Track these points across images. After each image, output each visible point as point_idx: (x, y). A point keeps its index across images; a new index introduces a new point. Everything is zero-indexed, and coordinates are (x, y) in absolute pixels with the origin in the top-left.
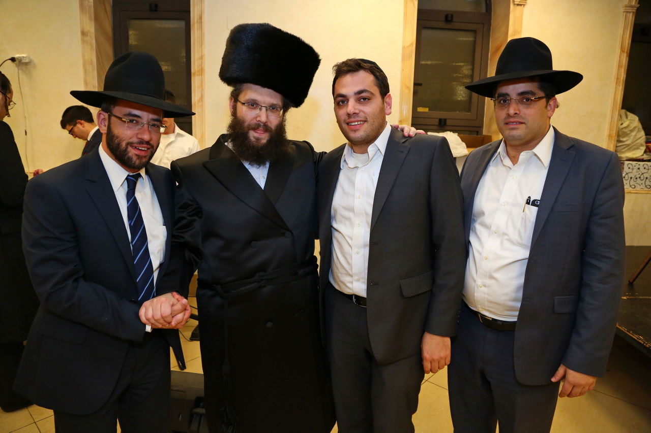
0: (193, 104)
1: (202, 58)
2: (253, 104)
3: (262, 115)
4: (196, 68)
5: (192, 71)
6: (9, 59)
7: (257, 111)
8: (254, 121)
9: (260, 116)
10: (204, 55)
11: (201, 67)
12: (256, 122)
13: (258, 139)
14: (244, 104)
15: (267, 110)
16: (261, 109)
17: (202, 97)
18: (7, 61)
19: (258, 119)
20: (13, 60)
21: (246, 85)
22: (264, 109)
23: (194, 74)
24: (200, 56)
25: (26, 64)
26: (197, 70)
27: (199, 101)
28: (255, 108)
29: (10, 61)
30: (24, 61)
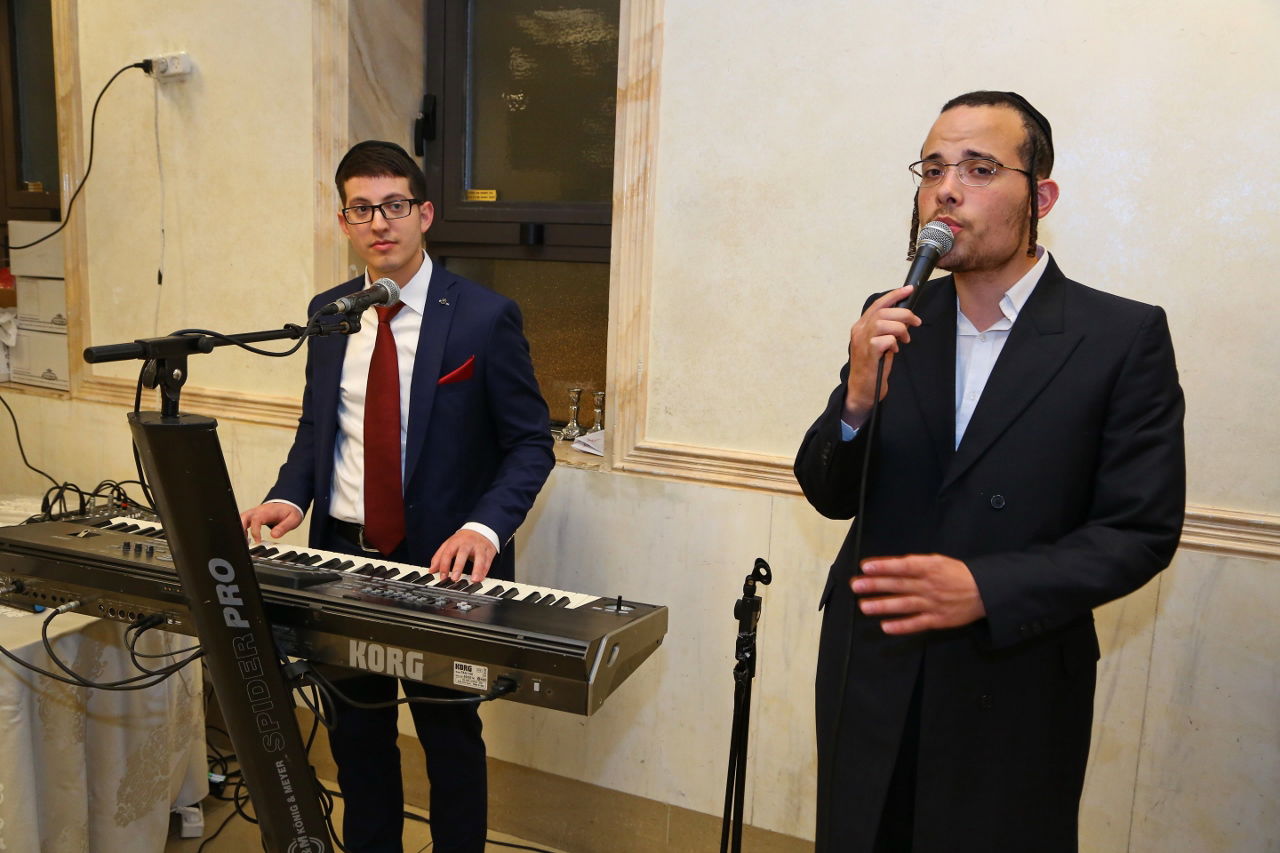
0: (614, 199)
1: (650, 36)
4: (631, 72)
5: (620, 84)
6: (137, 65)
10: (660, 26)
11: (647, 70)
17: (644, 178)
20: (147, 66)
23: (625, 95)
24: (648, 29)
25: (181, 78)
26: (633, 81)
27: (634, 191)
29: (140, 71)
30: (172, 70)
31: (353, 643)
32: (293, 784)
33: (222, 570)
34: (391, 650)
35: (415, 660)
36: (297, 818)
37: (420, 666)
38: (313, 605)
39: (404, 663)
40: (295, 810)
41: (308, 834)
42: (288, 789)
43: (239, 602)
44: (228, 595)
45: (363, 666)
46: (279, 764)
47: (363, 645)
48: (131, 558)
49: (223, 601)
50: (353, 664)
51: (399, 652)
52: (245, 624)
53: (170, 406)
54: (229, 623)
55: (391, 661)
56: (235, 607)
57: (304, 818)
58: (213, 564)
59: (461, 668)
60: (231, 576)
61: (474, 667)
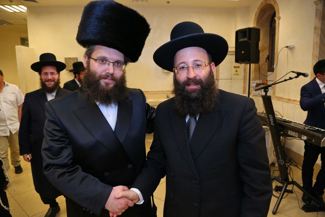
2: (103, 60)
3: (110, 69)
6: (285, 47)
7: (107, 66)
8: (104, 73)
9: (108, 70)
12: (106, 74)
13: (107, 84)
14: (96, 60)
15: (113, 65)
16: (109, 64)
18: (283, 49)
19: (107, 72)
20: (287, 47)
21: (97, 47)
22: (111, 64)
25: (292, 48)
28: (105, 64)
29: (286, 48)
30: (291, 47)
31: (289, 131)
32: (280, 151)
33: (271, 117)
34: (294, 133)
35: (297, 134)
36: (280, 156)
37: (297, 135)
38: (284, 124)
39: (295, 135)
40: (280, 155)
41: (282, 159)
42: (279, 151)
43: (273, 121)
44: (272, 120)
45: (290, 134)
46: (278, 147)
47: (290, 131)
48: (265, 116)
49: (271, 121)
50: (289, 134)
51: (295, 133)
52: (274, 125)
53: (266, 94)
54: (272, 124)
55: (294, 134)
56: (273, 122)
57: (281, 157)
58: (270, 115)
59: (303, 136)
60: (272, 118)
61: (305, 137)
